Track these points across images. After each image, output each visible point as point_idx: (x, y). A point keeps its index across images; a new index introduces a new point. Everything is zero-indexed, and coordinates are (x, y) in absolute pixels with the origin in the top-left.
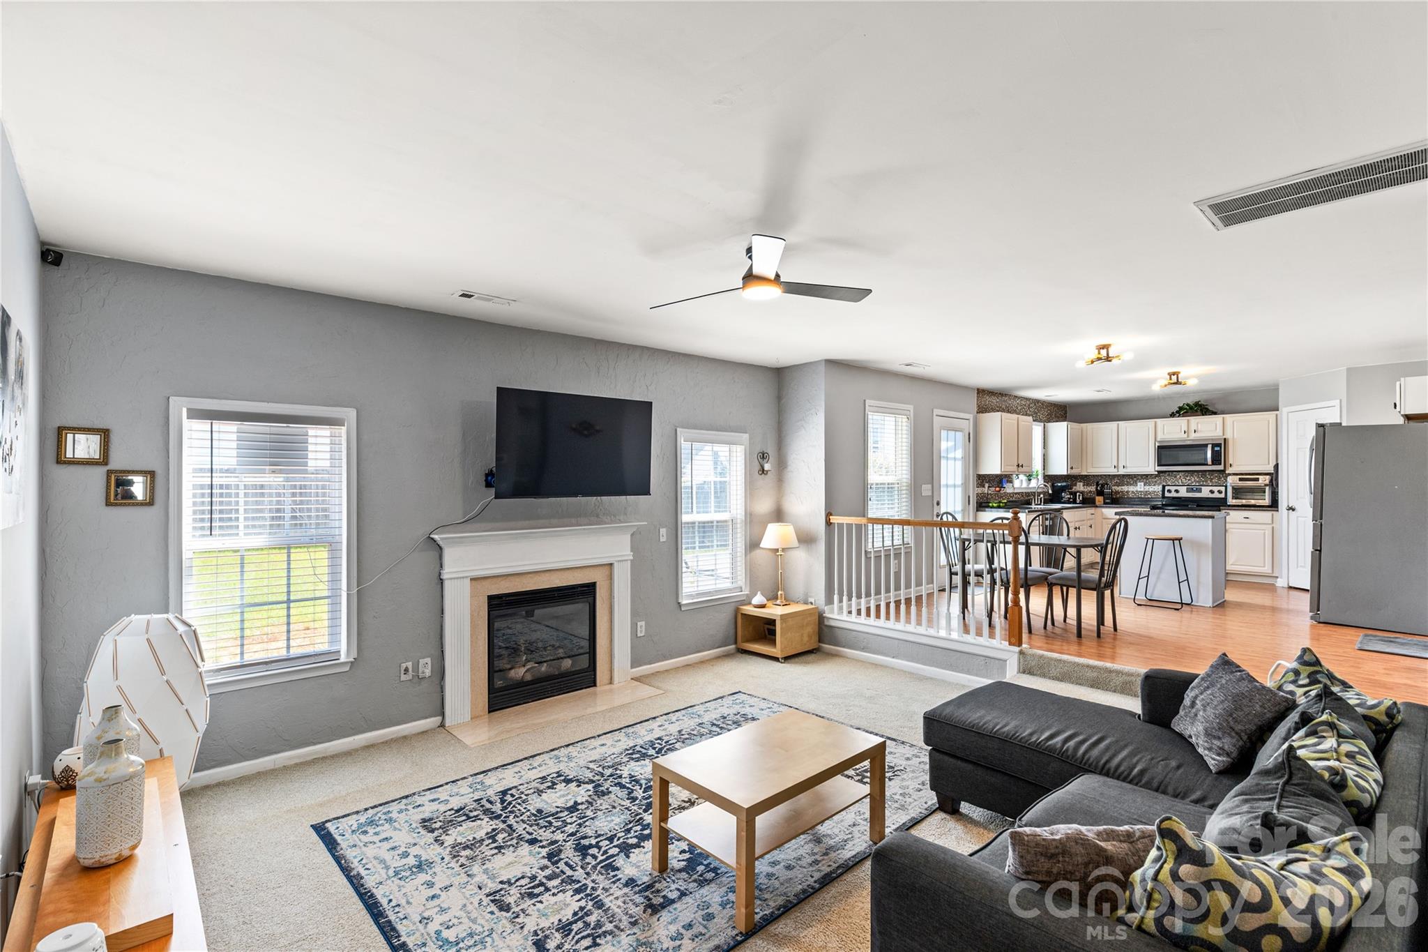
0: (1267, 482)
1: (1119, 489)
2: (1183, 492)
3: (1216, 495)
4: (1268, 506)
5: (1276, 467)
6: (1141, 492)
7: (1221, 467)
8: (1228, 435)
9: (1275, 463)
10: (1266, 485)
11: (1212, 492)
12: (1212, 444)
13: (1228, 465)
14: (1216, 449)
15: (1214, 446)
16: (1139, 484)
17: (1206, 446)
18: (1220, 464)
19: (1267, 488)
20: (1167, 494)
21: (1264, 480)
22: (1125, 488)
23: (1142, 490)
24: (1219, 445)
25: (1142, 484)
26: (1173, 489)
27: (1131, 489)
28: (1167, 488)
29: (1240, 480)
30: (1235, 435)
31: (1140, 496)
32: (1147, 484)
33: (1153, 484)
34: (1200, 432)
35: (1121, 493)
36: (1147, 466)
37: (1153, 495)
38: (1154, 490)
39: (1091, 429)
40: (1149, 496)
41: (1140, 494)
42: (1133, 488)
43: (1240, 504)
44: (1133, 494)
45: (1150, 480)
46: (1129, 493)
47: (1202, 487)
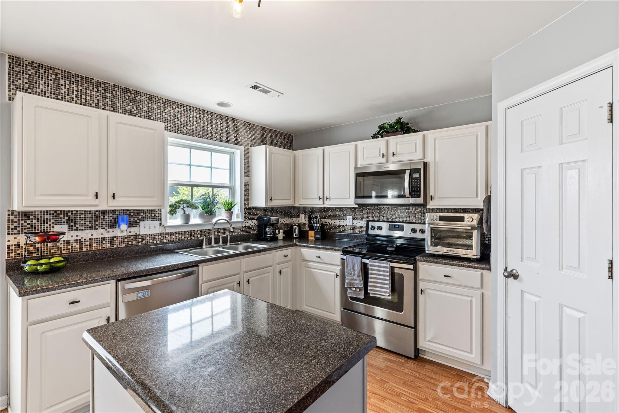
0: (475, 223)
1: (332, 222)
2: (385, 230)
3: (418, 235)
4: (477, 260)
5: (488, 200)
6: (350, 226)
7: (420, 201)
8: (429, 159)
9: (484, 196)
10: (473, 228)
11: (414, 231)
12: (411, 170)
13: (428, 198)
14: (416, 176)
15: (413, 171)
16: (348, 217)
17: (403, 172)
18: (419, 196)
19: (475, 232)
20: (371, 232)
21: (471, 220)
22: (337, 222)
23: (351, 224)
24: (418, 171)
25: (351, 217)
26: (376, 224)
27: (342, 223)
28: (371, 224)
29: (441, 219)
30: (437, 160)
31: (349, 231)
32: (356, 218)
33: (360, 219)
34: (399, 154)
35: (333, 227)
36: (349, 198)
37: (360, 230)
38: (362, 225)
39: (302, 155)
40: (357, 231)
41: (349, 228)
42: (344, 222)
43: (441, 253)
44: (344, 229)
45: (358, 213)
46: (340, 228)
47: (404, 224)
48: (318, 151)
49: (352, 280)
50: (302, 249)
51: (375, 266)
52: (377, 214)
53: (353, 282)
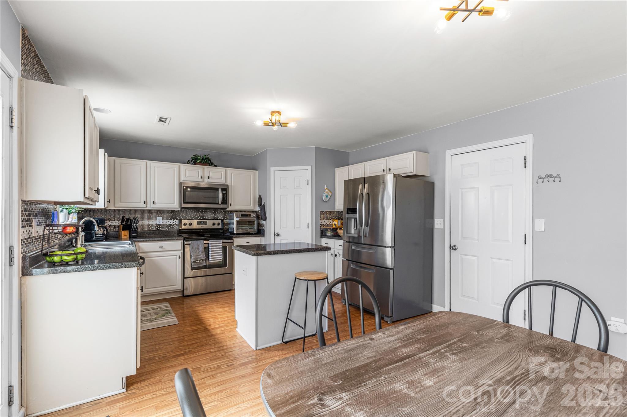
1: (141, 223)
2: (195, 225)
3: (216, 227)
4: (255, 234)
6: (160, 225)
7: (226, 206)
8: (229, 183)
11: (214, 224)
12: (222, 188)
13: (230, 205)
14: (225, 192)
16: (158, 218)
17: (218, 189)
18: (226, 203)
19: (255, 221)
20: (183, 227)
21: (254, 215)
22: (145, 222)
23: (161, 223)
24: (225, 189)
25: (161, 218)
26: (187, 222)
27: (151, 223)
28: (183, 222)
29: (242, 215)
30: (233, 184)
31: (159, 229)
32: (165, 219)
33: (169, 219)
34: (212, 178)
35: (141, 227)
36: (173, 203)
37: (169, 227)
38: (171, 224)
39: (120, 163)
40: (166, 228)
41: (159, 227)
42: (153, 222)
43: (242, 233)
44: (153, 228)
45: (167, 215)
46: (149, 227)
47: (207, 221)
48: (142, 163)
49: (197, 256)
50: (140, 244)
51: (214, 244)
52: (184, 215)
53: (198, 257)
